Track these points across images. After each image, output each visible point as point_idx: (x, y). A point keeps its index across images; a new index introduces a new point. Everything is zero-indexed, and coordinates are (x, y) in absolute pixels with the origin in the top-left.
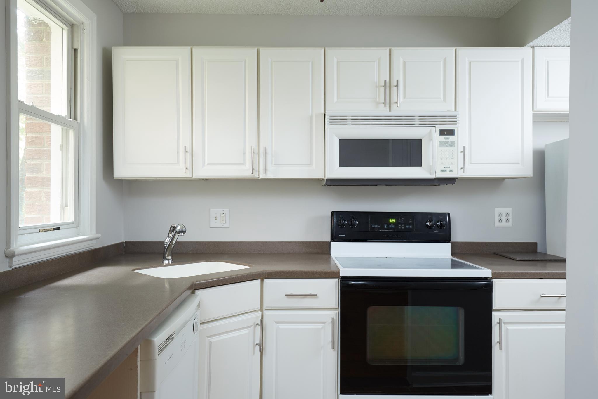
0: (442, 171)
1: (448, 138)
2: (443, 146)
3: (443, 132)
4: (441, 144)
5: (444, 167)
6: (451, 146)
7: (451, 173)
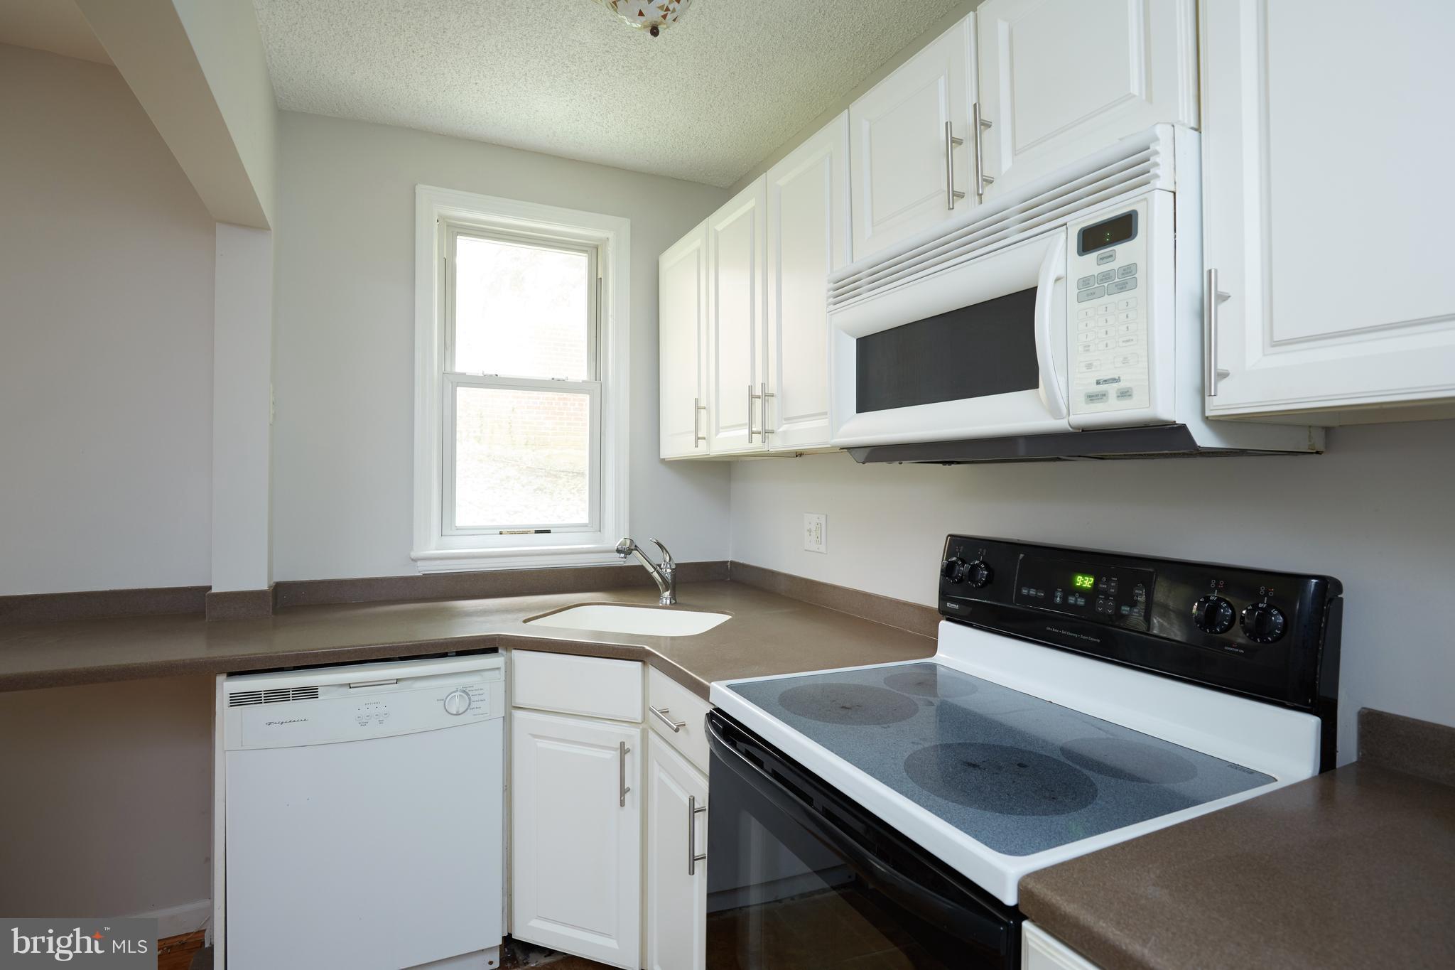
0: (1092, 398)
1: (1111, 257)
2: (1092, 295)
3: (1093, 239)
4: (1089, 289)
5: (1098, 383)
6: (1122, 287)
7: (1125, 403)
